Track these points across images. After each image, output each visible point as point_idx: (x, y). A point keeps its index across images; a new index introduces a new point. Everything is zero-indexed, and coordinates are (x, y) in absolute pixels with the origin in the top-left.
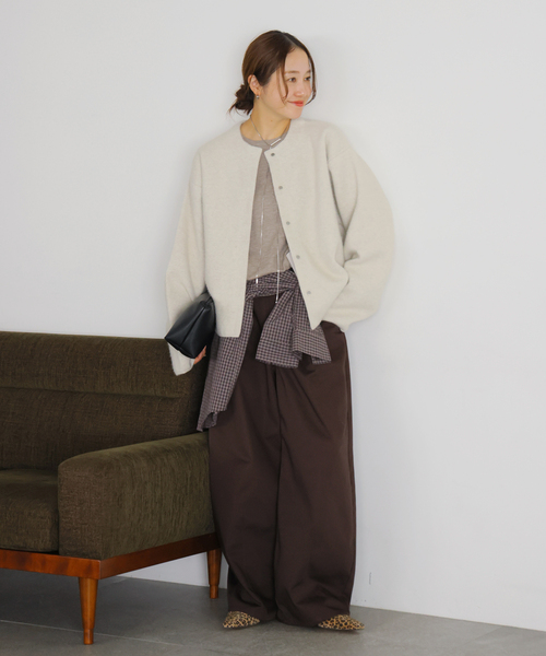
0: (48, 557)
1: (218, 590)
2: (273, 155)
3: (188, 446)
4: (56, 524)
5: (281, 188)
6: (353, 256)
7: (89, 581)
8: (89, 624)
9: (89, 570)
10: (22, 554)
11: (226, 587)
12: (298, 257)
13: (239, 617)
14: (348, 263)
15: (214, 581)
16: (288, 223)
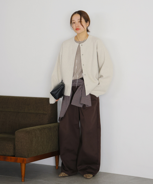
0: (12, 157)
1: (58, 167)
2: (82, 45)
3: (50, 127)
4: (14, 149)
5: (83, 55)
6: (101, 76)
7: (23, 164)
8: (23, 176)
9: (23, 161)
10: (5, 157)
11: (61, 166)
12: (85, 75)
13: (63, 174)
14: (100, 78)
15: (57, 164)
16: (83, 65)
